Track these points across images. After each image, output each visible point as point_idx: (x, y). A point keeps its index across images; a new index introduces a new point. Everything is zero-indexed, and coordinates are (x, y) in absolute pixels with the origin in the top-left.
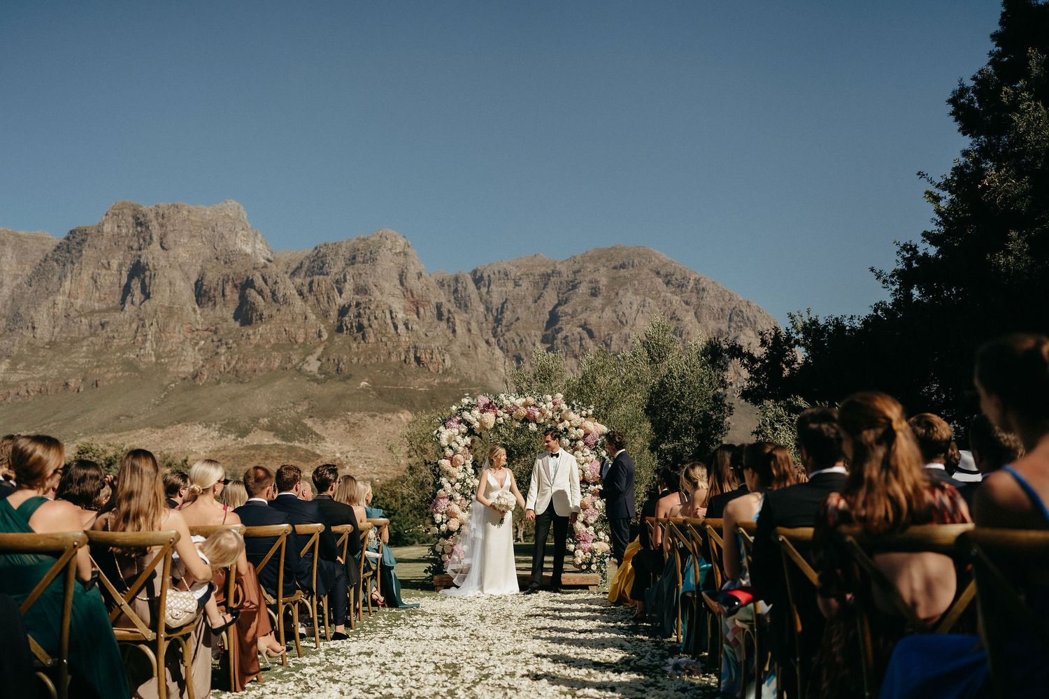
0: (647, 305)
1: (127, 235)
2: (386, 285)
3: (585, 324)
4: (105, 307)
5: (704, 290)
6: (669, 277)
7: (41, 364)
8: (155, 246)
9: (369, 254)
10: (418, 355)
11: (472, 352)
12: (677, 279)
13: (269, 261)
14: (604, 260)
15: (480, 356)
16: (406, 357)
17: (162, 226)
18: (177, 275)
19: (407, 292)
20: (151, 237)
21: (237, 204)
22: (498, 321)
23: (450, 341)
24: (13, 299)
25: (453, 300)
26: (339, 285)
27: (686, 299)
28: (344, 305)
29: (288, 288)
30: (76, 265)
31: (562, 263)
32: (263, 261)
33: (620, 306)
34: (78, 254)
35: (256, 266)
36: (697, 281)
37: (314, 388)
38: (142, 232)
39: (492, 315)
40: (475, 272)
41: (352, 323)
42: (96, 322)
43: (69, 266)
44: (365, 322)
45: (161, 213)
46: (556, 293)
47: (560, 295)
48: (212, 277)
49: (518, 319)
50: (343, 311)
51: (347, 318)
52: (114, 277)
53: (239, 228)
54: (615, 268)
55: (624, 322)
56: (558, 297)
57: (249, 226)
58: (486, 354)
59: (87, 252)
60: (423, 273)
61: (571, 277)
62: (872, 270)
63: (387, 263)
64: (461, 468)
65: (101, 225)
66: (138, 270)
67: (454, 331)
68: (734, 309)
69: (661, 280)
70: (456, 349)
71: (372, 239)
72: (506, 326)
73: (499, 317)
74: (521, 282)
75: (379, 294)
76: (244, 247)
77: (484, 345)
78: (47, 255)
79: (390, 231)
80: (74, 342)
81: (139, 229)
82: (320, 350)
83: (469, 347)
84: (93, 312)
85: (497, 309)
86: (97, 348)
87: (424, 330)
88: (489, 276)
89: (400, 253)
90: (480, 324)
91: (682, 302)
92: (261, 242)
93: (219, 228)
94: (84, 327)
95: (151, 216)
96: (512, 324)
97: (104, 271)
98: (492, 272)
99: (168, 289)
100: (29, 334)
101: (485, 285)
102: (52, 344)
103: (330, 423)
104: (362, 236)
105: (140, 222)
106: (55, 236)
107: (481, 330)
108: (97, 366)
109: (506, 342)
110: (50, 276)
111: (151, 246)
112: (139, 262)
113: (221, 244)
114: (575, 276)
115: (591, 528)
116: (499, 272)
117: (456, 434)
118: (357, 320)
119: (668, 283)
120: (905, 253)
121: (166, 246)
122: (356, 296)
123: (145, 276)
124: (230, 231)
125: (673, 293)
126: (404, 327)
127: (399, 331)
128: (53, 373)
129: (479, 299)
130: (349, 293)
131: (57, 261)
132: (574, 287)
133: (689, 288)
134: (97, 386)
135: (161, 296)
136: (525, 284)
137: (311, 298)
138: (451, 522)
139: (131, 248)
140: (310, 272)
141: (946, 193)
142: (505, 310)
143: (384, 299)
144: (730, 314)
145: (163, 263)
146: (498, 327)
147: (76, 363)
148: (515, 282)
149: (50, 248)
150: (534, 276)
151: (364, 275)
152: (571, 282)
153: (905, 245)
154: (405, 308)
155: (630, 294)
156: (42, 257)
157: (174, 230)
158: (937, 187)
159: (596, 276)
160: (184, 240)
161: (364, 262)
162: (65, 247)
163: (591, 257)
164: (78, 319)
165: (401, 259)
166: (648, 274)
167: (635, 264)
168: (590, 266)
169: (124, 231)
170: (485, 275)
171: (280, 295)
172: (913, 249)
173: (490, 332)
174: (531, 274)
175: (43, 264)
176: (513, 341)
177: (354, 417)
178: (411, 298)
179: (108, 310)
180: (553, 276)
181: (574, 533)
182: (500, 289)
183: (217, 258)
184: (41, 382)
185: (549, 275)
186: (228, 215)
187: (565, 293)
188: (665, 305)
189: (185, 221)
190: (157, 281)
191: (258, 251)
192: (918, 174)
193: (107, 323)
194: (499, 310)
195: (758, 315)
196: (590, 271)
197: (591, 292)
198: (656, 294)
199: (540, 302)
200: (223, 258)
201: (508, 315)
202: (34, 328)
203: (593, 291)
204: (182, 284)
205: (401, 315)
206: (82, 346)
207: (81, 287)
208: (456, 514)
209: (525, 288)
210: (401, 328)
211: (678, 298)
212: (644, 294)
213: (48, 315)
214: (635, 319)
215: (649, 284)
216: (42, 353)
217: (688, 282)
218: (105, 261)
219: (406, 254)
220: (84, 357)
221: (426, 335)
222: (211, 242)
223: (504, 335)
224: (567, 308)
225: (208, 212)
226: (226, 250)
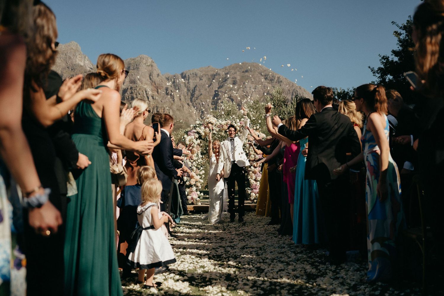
0: (257, 88)
2: (144, 80)
3: (230, 96)
5: (281, 82)
6: (266, 76)
9: (136, 66)
10: (158, 110)
11: (182, 109)
12: (270, 77)
13: (91, 69)
14: (238, 69)
15: (185, 110)
16: (153, 111)
19: (153, 82)
21: (76, 43)
22: (192, 95)
23: (172, 104)
25: (173, 86)
27: (273, 86)
28: (125, 88)
31: (220, 70)
32: (88, 69)
33: (245, 89)
35: (86, 71)
36: (279, 78)
39: (190, 92)
40: (182, 74)
41: (129, 97)
44: (135, 96)
46: (218, 83)
47: (220, 84)
49: (201, 94)
51: (126, 94)
53: (77, 54)
54: (243, 72)
55: (247, 95)
56: (219, 85)
57: (82, 53)
58: (188, 110)
60: (160, 74)
61: (224, 76)
62: (369, 67)
63: (144, 69)
64: (196, 155)
67: (174, 100)
68: (294, 90)
69: (263, 77)
70: (174, 107)
71: (137, 59)
72: (196, 97)
73: (193, 93)
74: (202, 78)
75: (140, 83)
76: (80, 63)
77: (187, 106)
79: (145, 56)
83: (180, 107)
85: (192, 90)
87: (160, 99)
88: (189, 76)
89: (149, 65)
90: (185, 96)
91: (272, 87)
92: (88, 60)
93: (68, 54)
96: (199, 96)
98: (190, 74)
101: (187, 80)
104: (132, 58)
107: (185, 99)
109: (196, 104)
113: (69, 61)
114: (226, 75)
115: (258, 183)
116: (193, 74)
117: (193, 138)
118: (131, 95)
119: (266, 79)
120: (383, 60)
122: (131, 85)
124: (74, 55)
125: (269, 83)
126: (151, 98)
127: (150, 100)
129: (184, 86)
130: (127, 83)
132: (226, 80)
133: (275, 81)
136: (204, 79)
138: (191, 180)
141: (404, 32)
142: (195, 90)
143: (143, 86)
144: (292, 92)
146: (192, 98)
148: (200, 78)
150: (208, 76)
151: (134, 75)
152: (224, 78)
153: (384, 57)
154: (152, 89)
155: (250, 83)
158: (400, 28)
159: (235, 75)
161: (133, 69)
163: (233, 67)
166: (258, 75)
167: (252, 70)
168: (233, 71)
170: (187, 75)
172: (387, 58)
173: (189, 100)
174: (207, 75)
176: (199, 104)
178: (155, 86)
180: (216, 76)
181: (250, 185)
182: (193, 81)
183: (68, 68)
185: (214, 75)
186: (72, 48)
187: (222, 83)
188: (265, 88)
191: (86, 65)
192: (392, 23)
194: (193, 90)
195: (304, 93)
196: (233, 73)
197: (233, 83)
198: (261, 83)
199: (211, 87)
200: (71, 67)
201: (197, 93)
203: (234, 82)
205: (150, 93)
208: (194, 177)
209: (204, 81)
210: (150, 98)
211: (270, 85)
212: (256, 84)
214: (252, 94)
215: (258, 79)
217: (275, 78)
219: (152, 66)
221: (161, 101)
222: (65, 60)
223: (195, 101)
224: (223, 90)
225: (63, 47)
226: (72, 64)
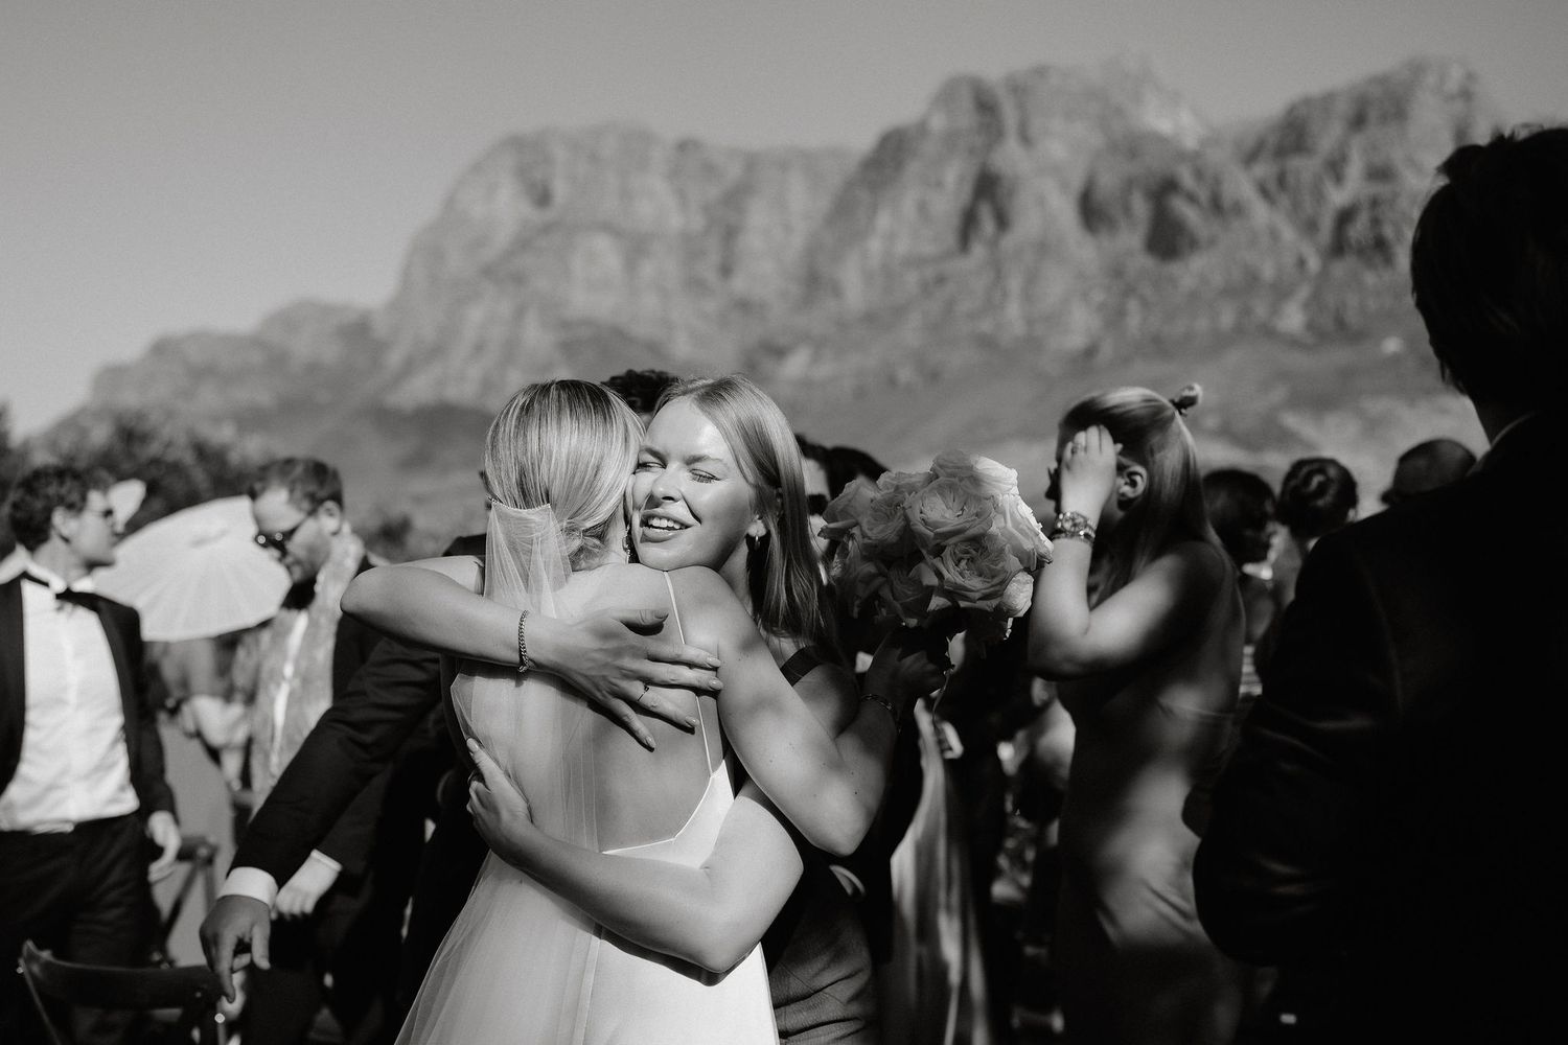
1: (965, 130)
4: (937, 251)
8: (1012, 140)
17: (1019, 106)
18: (1049, 185)
20: (1004, 127)
24: (808, 253)
26: (1336, 168)
29: (1241, 185)
30: (895, 188)
37: (1298, 361)
38: (989, 122)
43: (884, 192)
45: (1016, 85)
48: (1108, 182)
50: (1345, 217)
59: (913, 168)
65: (924, 120)
66: (988, 189)
78: (849, 180)
81: (984, 117)
82: (1304, 292)
84: (923, 260)
86: (933, 317)
94: (912, 288)
95: (1002, 92)
99: (1037, 213)
100: (833, 305)
103: (1332, 420)
110: (856, 212)
111: (1006, 142)
112: (987, 171)
121: (1028, 138)
123: (999, 197)
131: (865, 186)
135: (1027, 224)
137: (1284, 201)
140: (1281, 152)
145: (1026, 167)
147: (904, 343)
149: (854, 164)
156: (843, 184)
157: (1043, 111)
160: (1057, 125)
162: (875, 160)
164: (903, 275)
165: (1458, 106)
169: (961, 124)
171: (1227, 201)
175: (845, 194)
177: (1376, 406)
179: (942, 256)
190: (1019, 202)
193: (947, 276)
204: (1057, 196)
206: (913, 318)
207: (903, 222)
213: (859, 272)
216: (855, 332)
220: (915, 335)
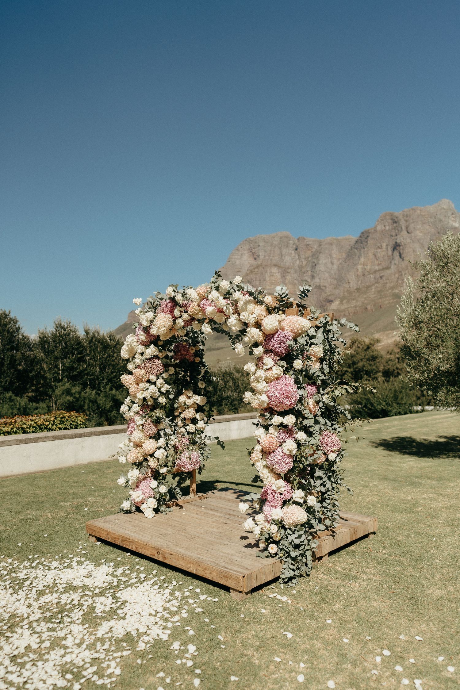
1: (389, 229)
4: (381, 268)
7: (354, 299)
8: (404, 233)
17: (406, 221)
18: (417, 246)
20: (401, 228)
21: (448, 201)
24: (339, 270)
30: (366, 249)
34: (366, 244)
38: (396, 226)
42: (378, 275)
43: (362, 250)
45: (405, 214)
52: (385, 251)
53: (450, 214)
57: (456, 212)
59: (370, 242)
65: (376, 227)
66: (396, 246)
76: (453, 224)
78: (352, 247)
80: (368, 287)
81: (395, 225)
84: (376, 271)
86: (379, 289)
93: (438, 216)
94: (372, 280)
95: (401, 217)
97: (379, 250)
99: (413, 254)
100: (347, 286)
102: (358, 290)
105: (395, 221)
106: (354, 237)
108: (380, 298)
110: (354, 257)
111: (402, 233)
112: (396, 243)
113: (440, 225)
121: (409, 231)
123: (400, 249)
124: (445, 216)
128: (360, 303)
131: (357, 249)
134: (381, 308)
135: (410, 258)
139: (392, 236)
145: (409, 240)
147: (370, 297)
149: (353, 242)
156: (350, 248)
157: (414, 222)
160: (419, 227)
162: (360, 241)
164: (369, 276)
169: (387, 228)
175: (350, 251)
179: (383, 269)
183: (439, 233)
184: (354, 309)
186: (443, 208)
189: (418, 216)
190: (407, 251)
193: (383, 276)
200: (442, 232)
202: (349, 283)
204: (420, 250)
206: (372, 289)
207: (369, 259)
213: (355, 276)
216: (354, 294)
218: (379, 245)
220: (373, 294)
222: (434, 224)
225: (432, 209)
226: (443, 228)
